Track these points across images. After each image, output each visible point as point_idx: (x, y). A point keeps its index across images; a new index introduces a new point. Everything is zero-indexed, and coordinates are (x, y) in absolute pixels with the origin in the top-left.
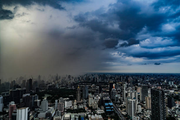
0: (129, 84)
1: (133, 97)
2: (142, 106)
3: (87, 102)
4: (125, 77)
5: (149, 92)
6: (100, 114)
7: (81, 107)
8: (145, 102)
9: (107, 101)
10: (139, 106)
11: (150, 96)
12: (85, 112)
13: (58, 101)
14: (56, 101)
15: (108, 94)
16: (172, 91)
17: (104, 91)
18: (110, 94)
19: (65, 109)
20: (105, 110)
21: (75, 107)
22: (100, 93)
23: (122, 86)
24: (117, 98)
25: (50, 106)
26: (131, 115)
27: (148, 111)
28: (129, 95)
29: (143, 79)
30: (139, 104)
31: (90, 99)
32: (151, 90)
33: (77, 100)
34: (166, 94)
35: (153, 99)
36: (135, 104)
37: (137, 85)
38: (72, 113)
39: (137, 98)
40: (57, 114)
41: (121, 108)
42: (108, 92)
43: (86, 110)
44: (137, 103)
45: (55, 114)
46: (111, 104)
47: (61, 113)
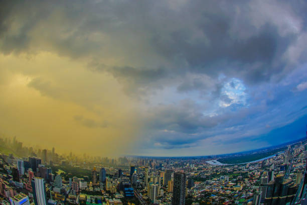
0: (153, 168)
1: (156, 181)
2: (164, 190)
3: (105, 185)
4: (149, 161)
5: (172, 176)
6: (118, 199)
7: (97, 189)
8: (167, 186)
9: (127, 186)
10: (161, 190)
11: (172, 180)
12: (102, 195)
13: (72, 180)
14: (70, 179)
15: (128, 178)
16: (192, 173)
17: (124, 176)
18: (130, 179)
19: (79, 189)
20: (125, 194)
21: (91, 189)
22: (119, 177)
23: (144, 170)
24: (138, 183)
25: (64, 183)
26: (153, 199)
27: (170, 194)
28: (152, 180)
29: (168, 163)
30: (161, 188)
31: (107, 182)
32: (174, 173)
33: (93, 182)
34: (187, 177)
35: (175, 182)
36: (157, 189)
37: (161, 169)
38: (87, 194)
39: (160, 182)
40: (71, 193)
41: (143, 193)
42: (128, 176)
43: (103, 193)
44: (160, 187)
45: (69, 192)
46: (132, 189)
47: (76, 192)
